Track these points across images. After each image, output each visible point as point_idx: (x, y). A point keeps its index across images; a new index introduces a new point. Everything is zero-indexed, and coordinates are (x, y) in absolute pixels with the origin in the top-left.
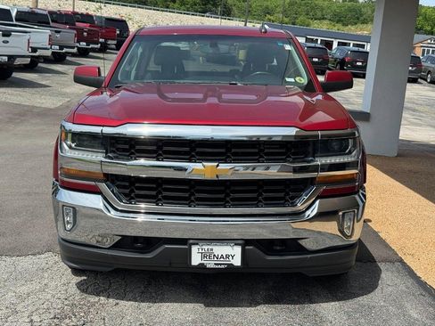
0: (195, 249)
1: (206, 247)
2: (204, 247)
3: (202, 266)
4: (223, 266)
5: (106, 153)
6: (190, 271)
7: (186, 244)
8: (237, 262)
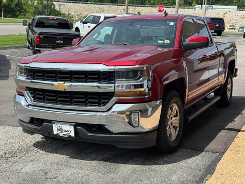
0: (54, 126)
1: (59, 125)
2: (58, 125)
3: (58, 135)
4: (66, 136)
5: (27, 77)
6: (53, 137)
7: (50, 123)
8: (73, 134)
